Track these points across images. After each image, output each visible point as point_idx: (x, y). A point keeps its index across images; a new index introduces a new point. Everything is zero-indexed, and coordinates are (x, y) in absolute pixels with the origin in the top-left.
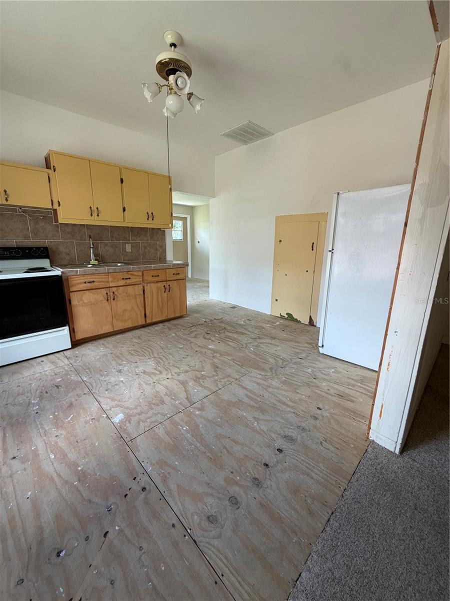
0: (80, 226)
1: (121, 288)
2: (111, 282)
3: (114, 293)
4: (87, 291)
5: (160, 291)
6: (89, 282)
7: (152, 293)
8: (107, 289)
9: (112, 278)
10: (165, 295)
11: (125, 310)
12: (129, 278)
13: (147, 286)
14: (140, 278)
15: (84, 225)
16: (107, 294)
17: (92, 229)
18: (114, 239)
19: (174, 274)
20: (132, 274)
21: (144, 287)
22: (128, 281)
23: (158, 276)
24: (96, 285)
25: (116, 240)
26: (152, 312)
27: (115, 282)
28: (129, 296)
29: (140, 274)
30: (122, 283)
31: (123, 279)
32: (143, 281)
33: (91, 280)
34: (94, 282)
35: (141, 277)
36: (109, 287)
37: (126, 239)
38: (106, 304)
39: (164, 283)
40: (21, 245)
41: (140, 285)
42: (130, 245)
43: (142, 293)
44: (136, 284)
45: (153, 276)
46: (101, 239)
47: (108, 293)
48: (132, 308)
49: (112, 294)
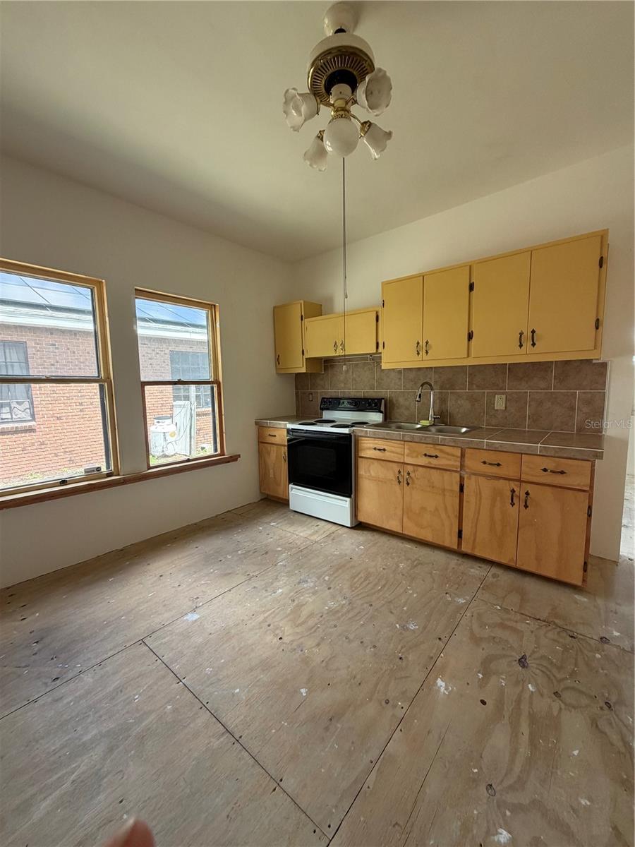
0: (425, 370)
1: (421, 469)
2: (408, 456)
3: (409, 474)
4: (376, 462)
5: (498, 498)
6: (379, 450)
7: (479, 495)
8: (400, 464)
9: (409, 449)
10: (513, 511)
11: (423, 509)
12: (436, 457)
13: (469, 478)
14: (456, 461)
15: (431, 368)
16: (399, 472)
17: (441, 373)
18: (475, 386)
19: (545, 470)
20: (441, 451)
21: (462, 479)
22: (434, 462)
23: (499, 465)
24: (387, 455)
25: (479, 387)
26: (475, 534)
27: (412, 457)
28: (433, 487)
29: (458, 452)
30: (424, 461)
31: (425, 455)
32: (462, 466)
33: (382, 447)
34: (384, 450)
35: (459, 459)
36: (404, 463)
37: (498, 385)
38: (397, 488)
39: (513, 485)
40: (367, 396)
41: (454, 474)
42: (504, 397)
43: (457, 488)
44: (449, 470)
45: (484, 463)
46: (452, 387)
47: (402, 471)
48: (437, 510)
49: (406, 474)
